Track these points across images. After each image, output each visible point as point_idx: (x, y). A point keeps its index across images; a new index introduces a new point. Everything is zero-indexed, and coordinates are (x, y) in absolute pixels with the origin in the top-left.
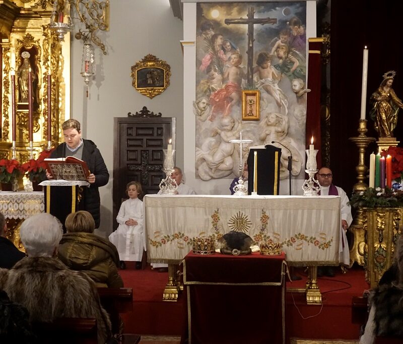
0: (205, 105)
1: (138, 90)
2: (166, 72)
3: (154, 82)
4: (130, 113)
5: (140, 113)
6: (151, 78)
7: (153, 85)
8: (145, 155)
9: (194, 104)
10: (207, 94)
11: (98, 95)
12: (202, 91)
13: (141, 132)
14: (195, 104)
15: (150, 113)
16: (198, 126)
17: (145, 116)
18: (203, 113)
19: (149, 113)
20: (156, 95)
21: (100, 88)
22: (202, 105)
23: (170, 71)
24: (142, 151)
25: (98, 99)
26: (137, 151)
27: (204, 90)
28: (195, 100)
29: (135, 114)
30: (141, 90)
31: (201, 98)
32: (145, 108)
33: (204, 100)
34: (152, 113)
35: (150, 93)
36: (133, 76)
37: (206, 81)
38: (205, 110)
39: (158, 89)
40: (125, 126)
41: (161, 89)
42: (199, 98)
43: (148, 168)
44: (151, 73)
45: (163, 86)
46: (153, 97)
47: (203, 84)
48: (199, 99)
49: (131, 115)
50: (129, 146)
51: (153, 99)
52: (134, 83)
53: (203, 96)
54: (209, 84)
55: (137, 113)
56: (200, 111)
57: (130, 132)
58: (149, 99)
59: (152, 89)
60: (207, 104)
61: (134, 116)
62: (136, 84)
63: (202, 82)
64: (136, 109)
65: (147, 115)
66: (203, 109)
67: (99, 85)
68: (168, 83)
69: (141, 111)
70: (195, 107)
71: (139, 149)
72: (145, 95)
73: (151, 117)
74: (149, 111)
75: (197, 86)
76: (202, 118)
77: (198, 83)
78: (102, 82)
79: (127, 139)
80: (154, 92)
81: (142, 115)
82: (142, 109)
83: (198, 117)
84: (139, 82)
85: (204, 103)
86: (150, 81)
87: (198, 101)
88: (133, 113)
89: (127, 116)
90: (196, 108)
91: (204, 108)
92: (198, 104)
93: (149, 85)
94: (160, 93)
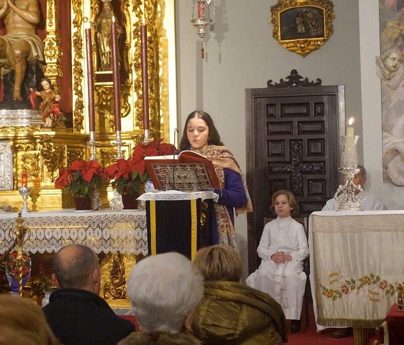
0: (396, 62)
1: (283, 44)
2: (326, 13)
3: (307, 30)
4: (271, 81)
5: (287, 80)
6: (304, 22)
7: (307, 34)
8: (296, 146)
9: (377, 62)
10: (399, 44)
11: (220, 55)
12: (390, 39)
13: (288, 110)
14: (380, 61)
15: (304, 80)
16: (385, 97)
17: (294, 85)
18: (394, 76)
19: (301, 80)
20: (311, 51)
21: (222, 44)
22: (390, 63)
23: (333, 12)
24: (291, 140)
25: (220, 62)
26: (283, 140)
27: (394, 38)
28: (379, 55)
29: (278, 82)
30: (286, 43)
31: (389, 51)
32: (294, 72)
33: (394, 55)
34: (307, 79)
35: (302, 48)
36: (273, 21)
37: (398, 22)
38: (397, 71)
39: (315, 41)
40: (264, 102)
41: (318, 41)
42: (386, 50)
43: (302, 167)
44: (302, 16)
45: (323, 36)
46: (308, 53)
47: (393, 28)
48: (386, 53)
49: (273, 83)
50: (270, 133)
51: (307, 57)
52: (275, 33)
53: (392, 47)
54: (401, 28)
55: (282, 80)
56: (387, 72)
57: (271, 111)
58: (300, 57)
59: (305, 42)
60: (398, 61)
61: (277, 85)
62: (279, 34)
63: (390, 24)
64: (280, 75)
65: (298, 83)
66: (392, 69)
67: (220, 39)
68: (330, 30)
69: (288, 77)
70: (379, 66)
71: (287, 137)
72: (294, 51)
73: (304, 85)
74: (301, 77)
75: (381, 31)
76: (391, 83)
77: (383, 26)
78: (225, 34)
79: (268, 123)
80: (308, 45)
81: (290, 83)
82: (289, 75)
83: (386, 82)
84: (283, 31)
85: (394, 59)
86: (301, 29)
87: (383, 57)
88: (276, 81)
89: (266, 86)
90: (381, 68)
91: (395, 67)
92: (384, 60)
93: (301, 35)
94: (317, 47)
